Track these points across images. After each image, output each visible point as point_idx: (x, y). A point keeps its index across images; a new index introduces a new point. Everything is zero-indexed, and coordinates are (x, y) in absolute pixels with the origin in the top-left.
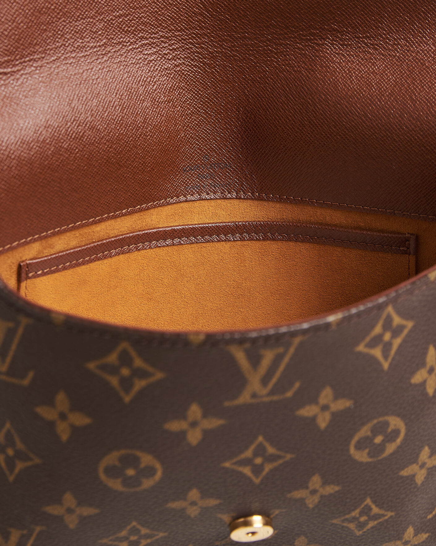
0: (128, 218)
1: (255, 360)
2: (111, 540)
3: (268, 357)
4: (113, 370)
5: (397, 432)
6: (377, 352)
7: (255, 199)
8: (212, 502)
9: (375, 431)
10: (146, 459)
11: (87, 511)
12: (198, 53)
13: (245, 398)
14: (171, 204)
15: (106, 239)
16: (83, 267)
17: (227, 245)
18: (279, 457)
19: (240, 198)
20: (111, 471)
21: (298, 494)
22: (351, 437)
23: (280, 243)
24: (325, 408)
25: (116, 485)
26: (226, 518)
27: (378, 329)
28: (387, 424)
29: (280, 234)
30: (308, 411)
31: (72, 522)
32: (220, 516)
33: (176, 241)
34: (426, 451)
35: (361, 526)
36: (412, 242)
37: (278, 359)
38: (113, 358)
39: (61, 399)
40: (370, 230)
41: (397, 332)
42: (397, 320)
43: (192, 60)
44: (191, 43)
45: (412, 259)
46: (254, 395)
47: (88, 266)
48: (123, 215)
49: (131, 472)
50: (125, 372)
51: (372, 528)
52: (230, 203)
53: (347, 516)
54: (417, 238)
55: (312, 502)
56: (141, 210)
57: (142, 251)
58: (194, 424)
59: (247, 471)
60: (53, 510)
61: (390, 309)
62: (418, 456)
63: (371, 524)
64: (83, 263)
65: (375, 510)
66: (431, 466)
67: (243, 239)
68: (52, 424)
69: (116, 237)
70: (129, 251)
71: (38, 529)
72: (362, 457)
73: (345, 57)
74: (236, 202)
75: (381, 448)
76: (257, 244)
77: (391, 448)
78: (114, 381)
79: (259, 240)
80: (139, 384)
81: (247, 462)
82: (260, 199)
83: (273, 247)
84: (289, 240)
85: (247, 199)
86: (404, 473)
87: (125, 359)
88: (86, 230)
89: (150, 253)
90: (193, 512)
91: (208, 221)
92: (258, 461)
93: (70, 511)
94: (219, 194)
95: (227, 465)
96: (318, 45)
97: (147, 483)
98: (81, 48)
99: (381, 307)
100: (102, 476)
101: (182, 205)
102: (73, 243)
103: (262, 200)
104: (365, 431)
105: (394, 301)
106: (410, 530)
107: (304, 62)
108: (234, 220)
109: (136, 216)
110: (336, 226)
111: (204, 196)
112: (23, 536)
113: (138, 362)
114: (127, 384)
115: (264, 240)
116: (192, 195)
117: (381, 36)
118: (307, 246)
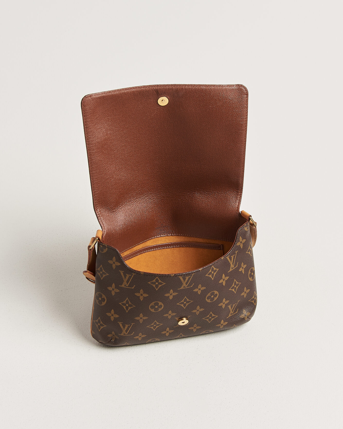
0: (142, 244)
1: (184, 279)
2: (149, 326)
3: (187, 278)
4: (154, 283)
5: (217, 295)
6: (211, 276)
7: (177, 236)
8: (174, 314)
9: (211, 294)
10: (160, 303)
11: (145, 318)
12: (159, 196)
13: (182, 288)
14: (153, 239)
15: (136, 251)
16: (131, 259)
17: (169, 249)
18: (190, 302)
19: (172, 236)
20: (152, 307)
21: (194, 311)
22: (206, 296)
23: (184, 248)
24: (200, 289)
25: (153, 310)
26: (177, 319)
27: (210, 271)
28: (214, 293)
29: (184, 245)
30: (196, 290)
31: (141, 321)
32: (176, 318)
33: (154, 249)
34: (224, 299)
35: (210, 320)
36: (222, 247)
37: (189, 278)
38: (154, 281)
39: (141, 291)
40: (210, 244)
41: (215, 271)
42: (215, 269)
43: (158, 198)
44: (158, 194)
45: (222, 251)
46: (184, 287)
47: (132, 259)
48: (141, 244)
49: (156, 307)
50: (157, 283)
51: (213, 320)
52: (169, 237)
53: (206, 317)
54: (223, 245)
55: (198, 313)
56: (145, 242)
57: (145, 253)
58: (171, 294)
59: (182, 305)
60: (137, 318)
61: (213, 266)
62: (222, 301)
63: (212, 319)
64: (131, 258)
65: (213, 315)
66: (226, 303)
67: (173, 247)
68: (139, 297)
69: (139, 250)
70: (142, 253)
71: (133, 324)
72: (209, 301)
73: (201, 197)
74: (171, 237)
75: (213, 299)
76: (178, 249)
77: (216, 299)
78: (154, 286)
79: (178, 247)
80: (160, 286)
81: (183, 303)
82: (178, 235)
83: (182, 249)
84: (187, 247)
85: (174, 236)
86: (219, 305)
87: (157, 281)
88: (132, 249)
89: (147, 253)
90: (170, 317)
91: (163, 243)
92: (185, 303)
93: (141, 318)
94: (166, 235)
95: (178, 304)
96: (193, 193)
97: (160, 310)
98: (130, 201)
99: (211, 266)
100: (150, 309)
101: (156, 239)
102: (129, 253)
103: (179, 236)
104: (209, 295)
105: (214, 265)
106: (222, 321)
107: (190, 198)
108: (170, 242)
109: (144, 243)
110: (200, 242)
111: (162, 235)
112: (129, 326)
113: (160, 281)
114: (157, 286)
115: (180, 247)
116: (158, 236)
117: (211, 191)
118: (192, 248)
